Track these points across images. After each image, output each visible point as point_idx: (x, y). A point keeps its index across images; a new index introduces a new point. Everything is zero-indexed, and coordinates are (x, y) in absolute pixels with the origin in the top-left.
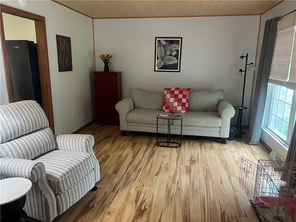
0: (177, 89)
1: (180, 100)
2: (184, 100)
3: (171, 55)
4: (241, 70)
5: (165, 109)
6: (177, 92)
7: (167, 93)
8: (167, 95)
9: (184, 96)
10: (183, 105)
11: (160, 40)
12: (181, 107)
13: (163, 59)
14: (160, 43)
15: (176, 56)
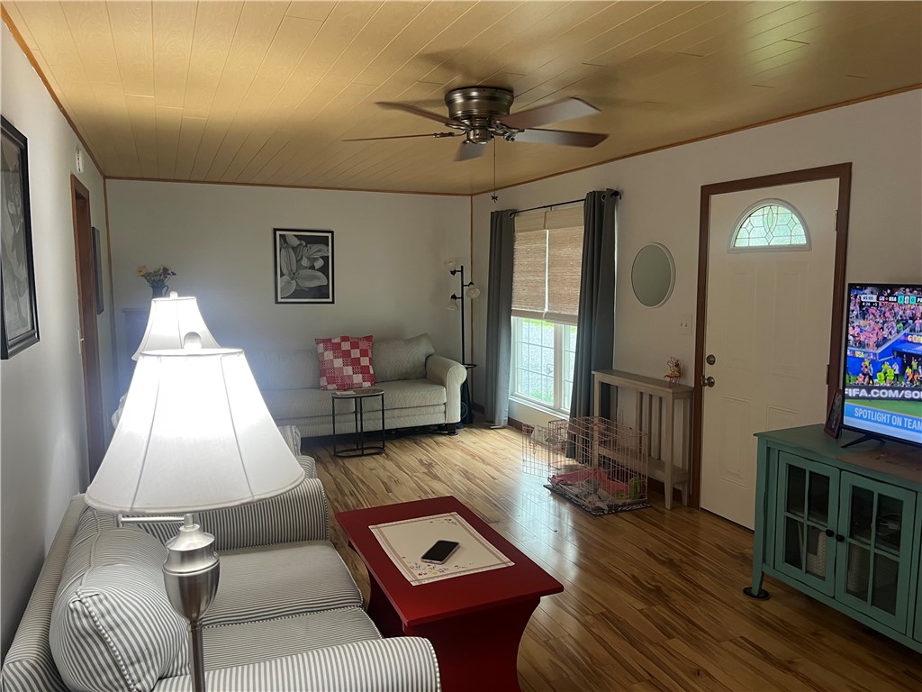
0: (345, 339)
1: (355, 362)
2: (365, 361)
3: (312, 267)
4: (454, 297)
5: (326, 384)
6: (346, 346)
7: (326, 350)
8: (326, 353)
9: (364, 353)
10: (364, 370)
11: (284, 235)
12: (360, 375)
13: (293, 276)
14: (285, 241)
15: (324, 270)
